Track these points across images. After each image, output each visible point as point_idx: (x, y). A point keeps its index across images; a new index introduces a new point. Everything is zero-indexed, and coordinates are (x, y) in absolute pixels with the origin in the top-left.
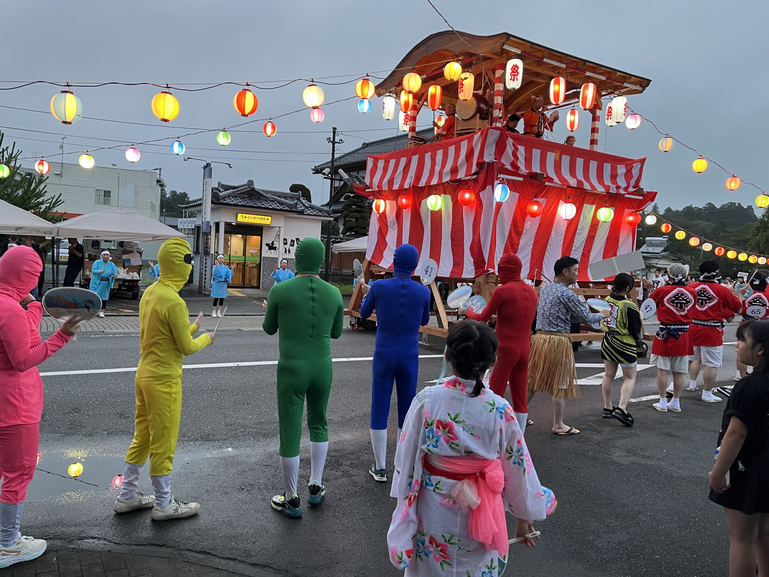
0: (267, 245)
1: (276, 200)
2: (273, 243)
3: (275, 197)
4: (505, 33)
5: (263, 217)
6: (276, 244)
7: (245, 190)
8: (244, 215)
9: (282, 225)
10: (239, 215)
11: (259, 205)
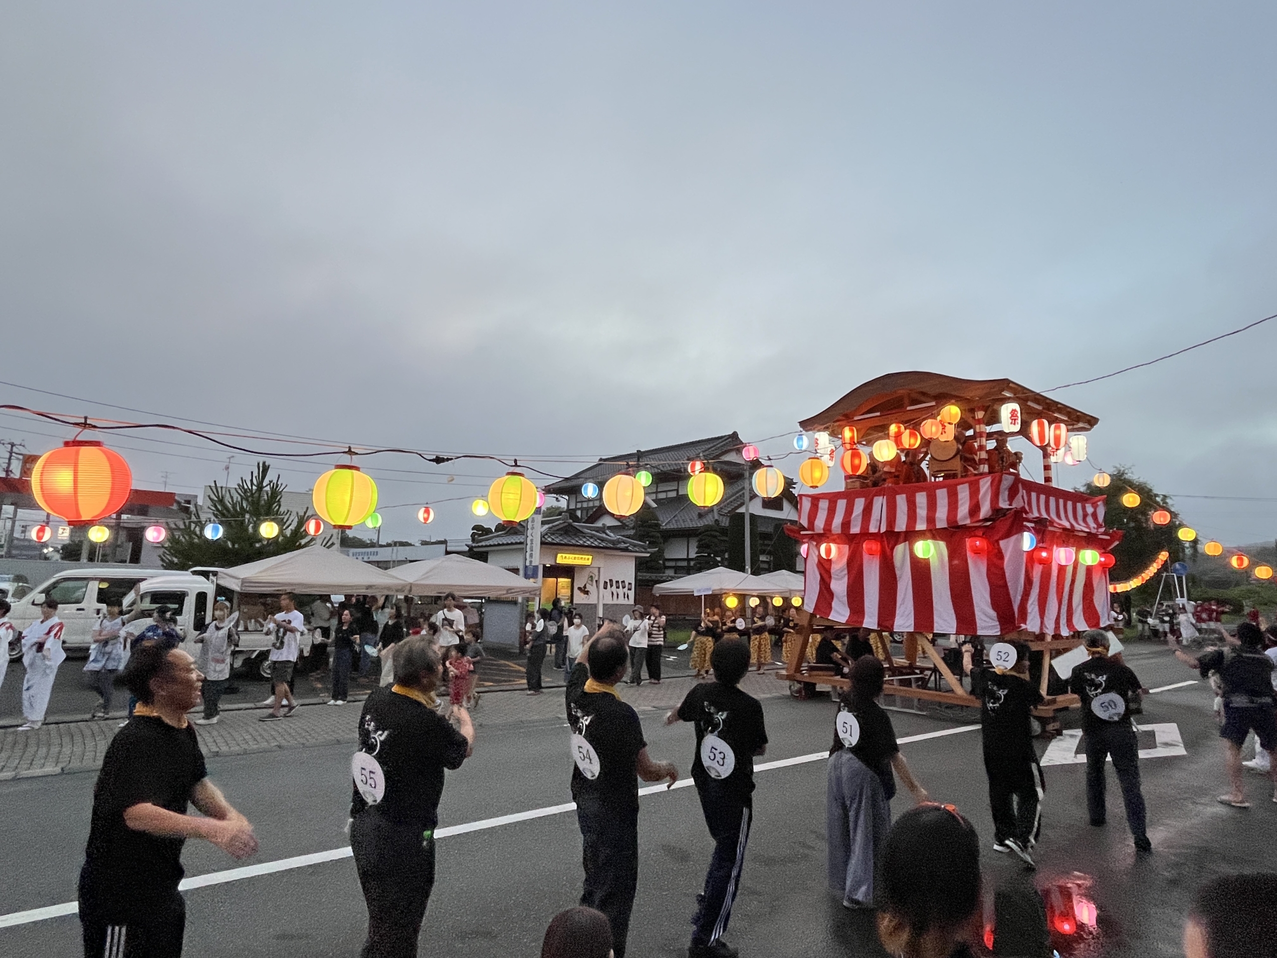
0: (579, 589)
1: (594, 535)
2: (585, 587)
3: (594, 532)
4: (1007, 380)
5: (584, 556)
6: (588, 588)
7: (561, 526)
8: (564, 555)
9: (601, 565)
10: (559, 555)
11: (574, 542)
